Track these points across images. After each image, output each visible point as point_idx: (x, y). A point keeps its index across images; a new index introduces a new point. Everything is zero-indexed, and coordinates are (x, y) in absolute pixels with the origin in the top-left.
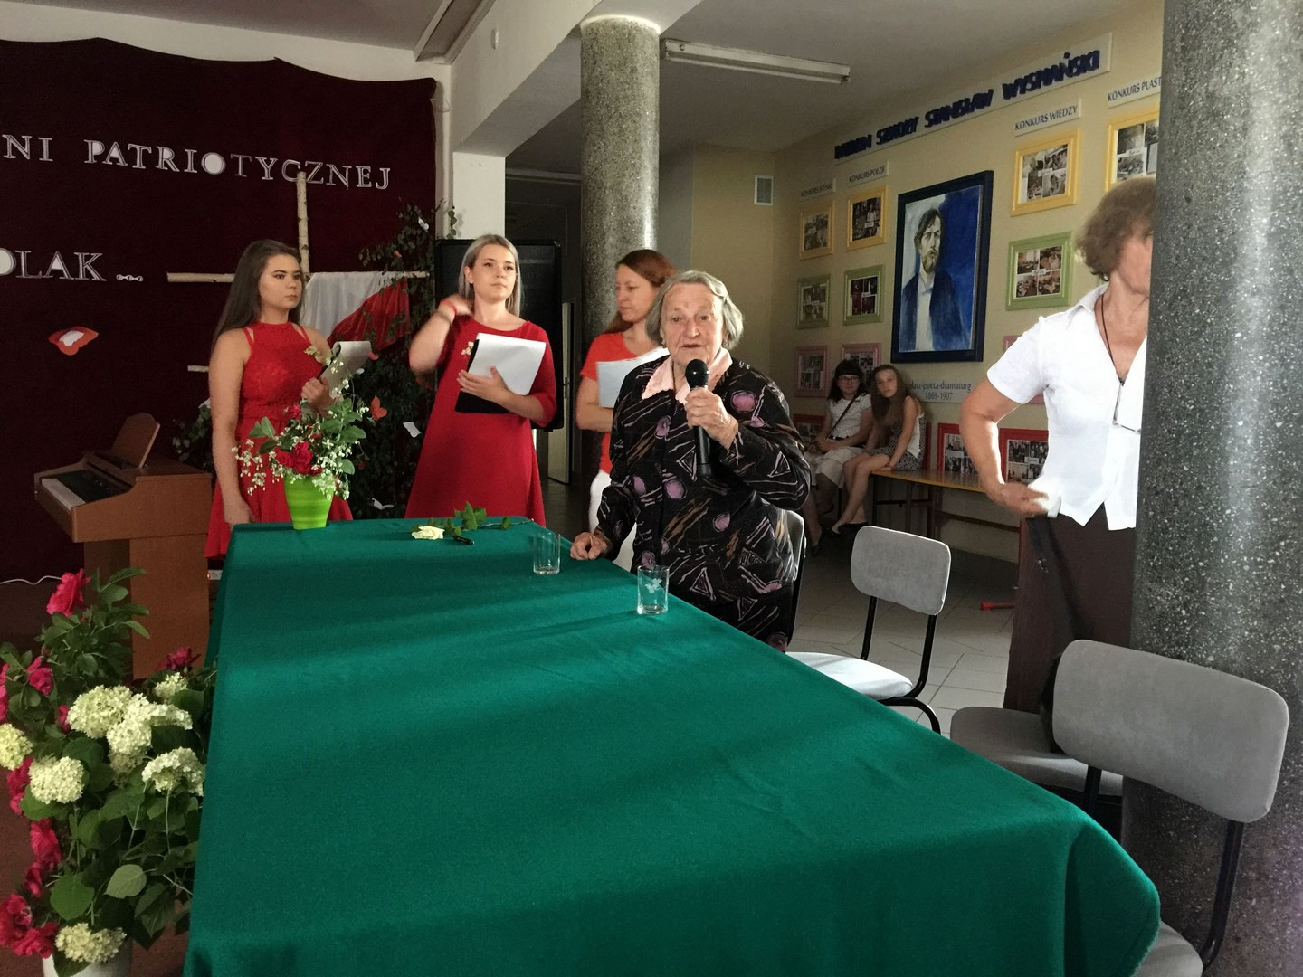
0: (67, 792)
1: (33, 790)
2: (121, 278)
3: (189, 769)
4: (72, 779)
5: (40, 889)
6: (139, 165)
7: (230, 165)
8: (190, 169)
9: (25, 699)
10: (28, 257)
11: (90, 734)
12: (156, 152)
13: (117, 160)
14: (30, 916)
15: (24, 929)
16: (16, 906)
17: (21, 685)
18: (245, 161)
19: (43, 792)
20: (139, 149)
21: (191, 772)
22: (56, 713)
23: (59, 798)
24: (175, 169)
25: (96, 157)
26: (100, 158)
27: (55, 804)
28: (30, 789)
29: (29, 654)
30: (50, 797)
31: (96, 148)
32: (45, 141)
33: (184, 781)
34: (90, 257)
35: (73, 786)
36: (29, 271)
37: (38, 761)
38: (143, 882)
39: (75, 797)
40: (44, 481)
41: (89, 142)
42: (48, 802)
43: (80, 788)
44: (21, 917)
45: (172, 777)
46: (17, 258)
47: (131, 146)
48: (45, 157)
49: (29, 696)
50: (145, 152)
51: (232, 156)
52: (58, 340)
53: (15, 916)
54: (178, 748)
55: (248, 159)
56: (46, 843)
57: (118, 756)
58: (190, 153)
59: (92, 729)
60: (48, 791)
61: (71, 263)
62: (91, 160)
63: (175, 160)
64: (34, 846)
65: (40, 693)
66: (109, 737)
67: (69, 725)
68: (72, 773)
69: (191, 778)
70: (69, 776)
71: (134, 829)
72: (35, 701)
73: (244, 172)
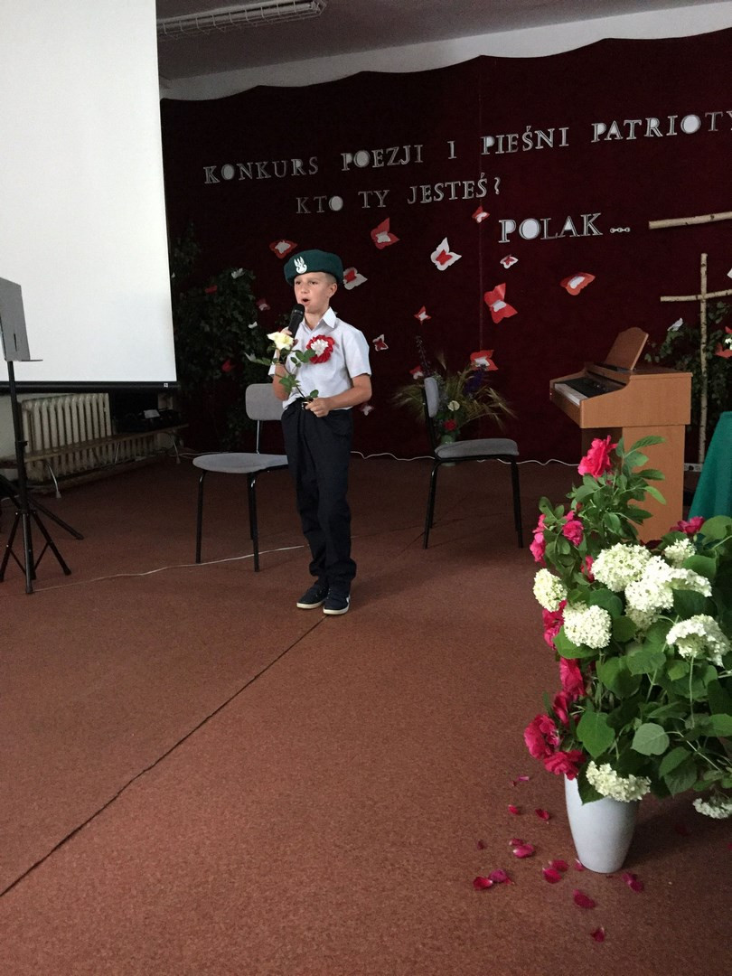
0: (596, 638)
1: (566, 631)
2: (614, 230)
3: (714, 639)
4: (600, 627)
5: (567, 716)
6: (632, 136)
7: (705, 123)
8: (672, 132)
9: (558, 547)
10: (549, 223)
11: (610, 586)
12: (645, 123)
13: (615, 136)
14: (558, 738)
15: (552, 748)
16: (547, 727)
17: (555, 534)
18: (718, 117)
19: (574, 634)
20: (632, 123)
21: (714, 643)
22: (584, 564)
23: (588, 644)
24: (659, 134)
25: (600, 136)
26: (602, 136)
27: (584, 647)
28: (563, 630)
29: (561, 508)
30: (581, 640)
31: (600, 128)
32: (564, 130)
33: (707, 651)
34: (592, 217)
35: (601, 635)
36: (549, 234)
37: (571, 606)
38: (666, 743)
39: (603, 645)
40: (556, 386)
41: (595, 125)
42: (578, 645)
43: (608, 636)
44: (550, 738)
45: (696, 645)
46: (541, 224)
47: (626, 122)
48: (564, 143)
49: (562, 544)
50: (637, 125)
51: (706, 114)
52: (566, 285)
53: (545, 735)
54: (699, 614)
55: (720, 115)
56: (572, 677)
57: (635, 612)
58: (672, 119)
59: (612, 582)
60: (579, 635)
61: (578, 225)
62: (596, 139)
63: (660, 127)
64: (563, 677)
65: (571, 543)
66: (628, 593)
67: (593, 576)
68: (600, 621)
69: (715, 649)
70: (598, 624)
71: (653, 684)
72: (567, 550)
73: (716, 127)
